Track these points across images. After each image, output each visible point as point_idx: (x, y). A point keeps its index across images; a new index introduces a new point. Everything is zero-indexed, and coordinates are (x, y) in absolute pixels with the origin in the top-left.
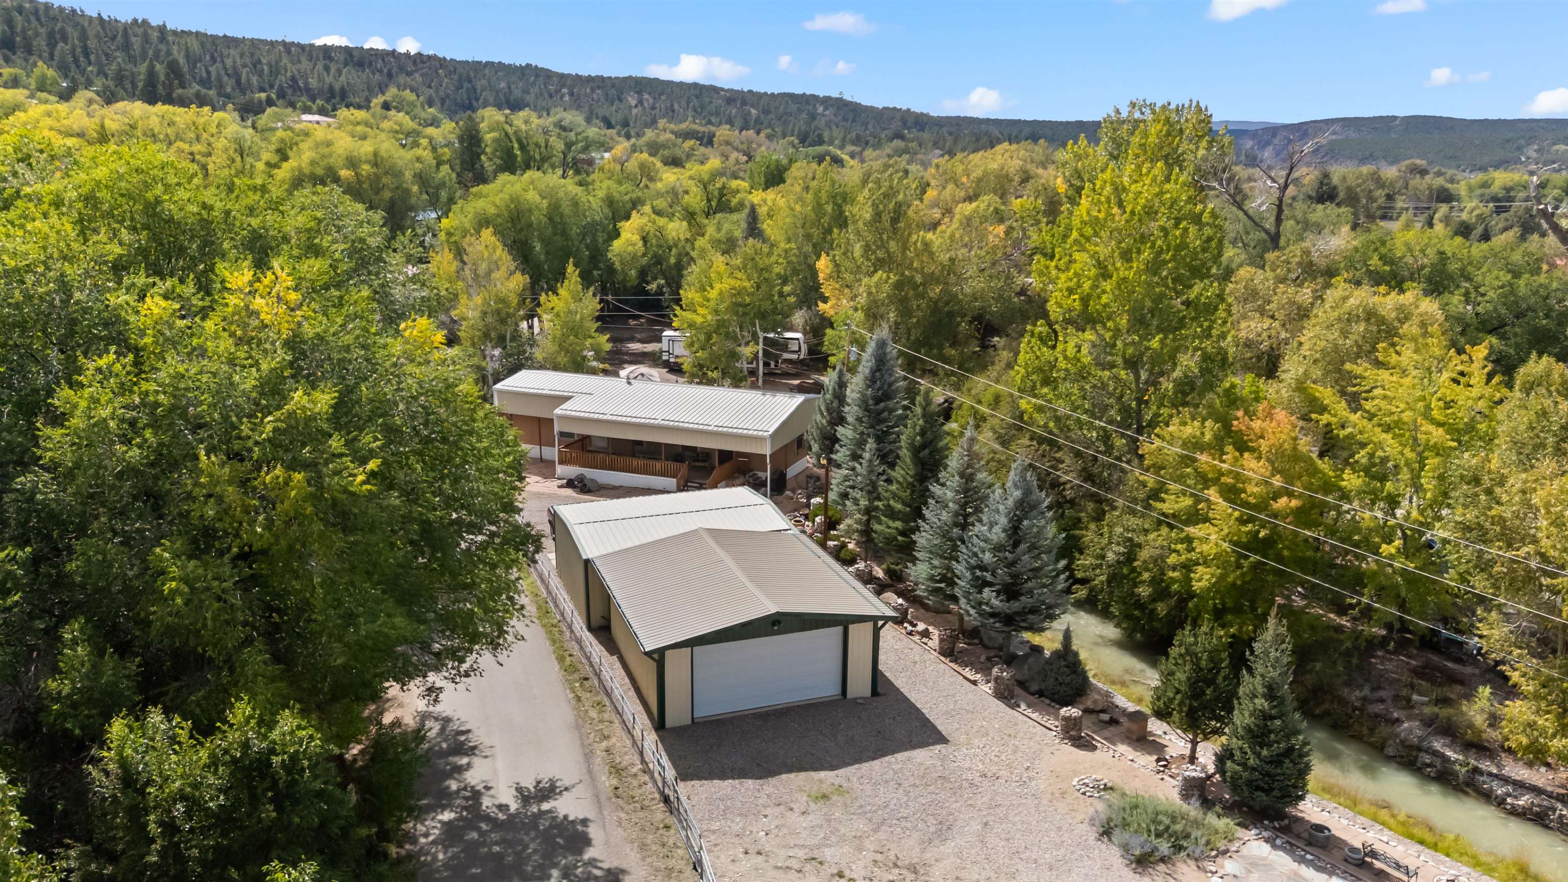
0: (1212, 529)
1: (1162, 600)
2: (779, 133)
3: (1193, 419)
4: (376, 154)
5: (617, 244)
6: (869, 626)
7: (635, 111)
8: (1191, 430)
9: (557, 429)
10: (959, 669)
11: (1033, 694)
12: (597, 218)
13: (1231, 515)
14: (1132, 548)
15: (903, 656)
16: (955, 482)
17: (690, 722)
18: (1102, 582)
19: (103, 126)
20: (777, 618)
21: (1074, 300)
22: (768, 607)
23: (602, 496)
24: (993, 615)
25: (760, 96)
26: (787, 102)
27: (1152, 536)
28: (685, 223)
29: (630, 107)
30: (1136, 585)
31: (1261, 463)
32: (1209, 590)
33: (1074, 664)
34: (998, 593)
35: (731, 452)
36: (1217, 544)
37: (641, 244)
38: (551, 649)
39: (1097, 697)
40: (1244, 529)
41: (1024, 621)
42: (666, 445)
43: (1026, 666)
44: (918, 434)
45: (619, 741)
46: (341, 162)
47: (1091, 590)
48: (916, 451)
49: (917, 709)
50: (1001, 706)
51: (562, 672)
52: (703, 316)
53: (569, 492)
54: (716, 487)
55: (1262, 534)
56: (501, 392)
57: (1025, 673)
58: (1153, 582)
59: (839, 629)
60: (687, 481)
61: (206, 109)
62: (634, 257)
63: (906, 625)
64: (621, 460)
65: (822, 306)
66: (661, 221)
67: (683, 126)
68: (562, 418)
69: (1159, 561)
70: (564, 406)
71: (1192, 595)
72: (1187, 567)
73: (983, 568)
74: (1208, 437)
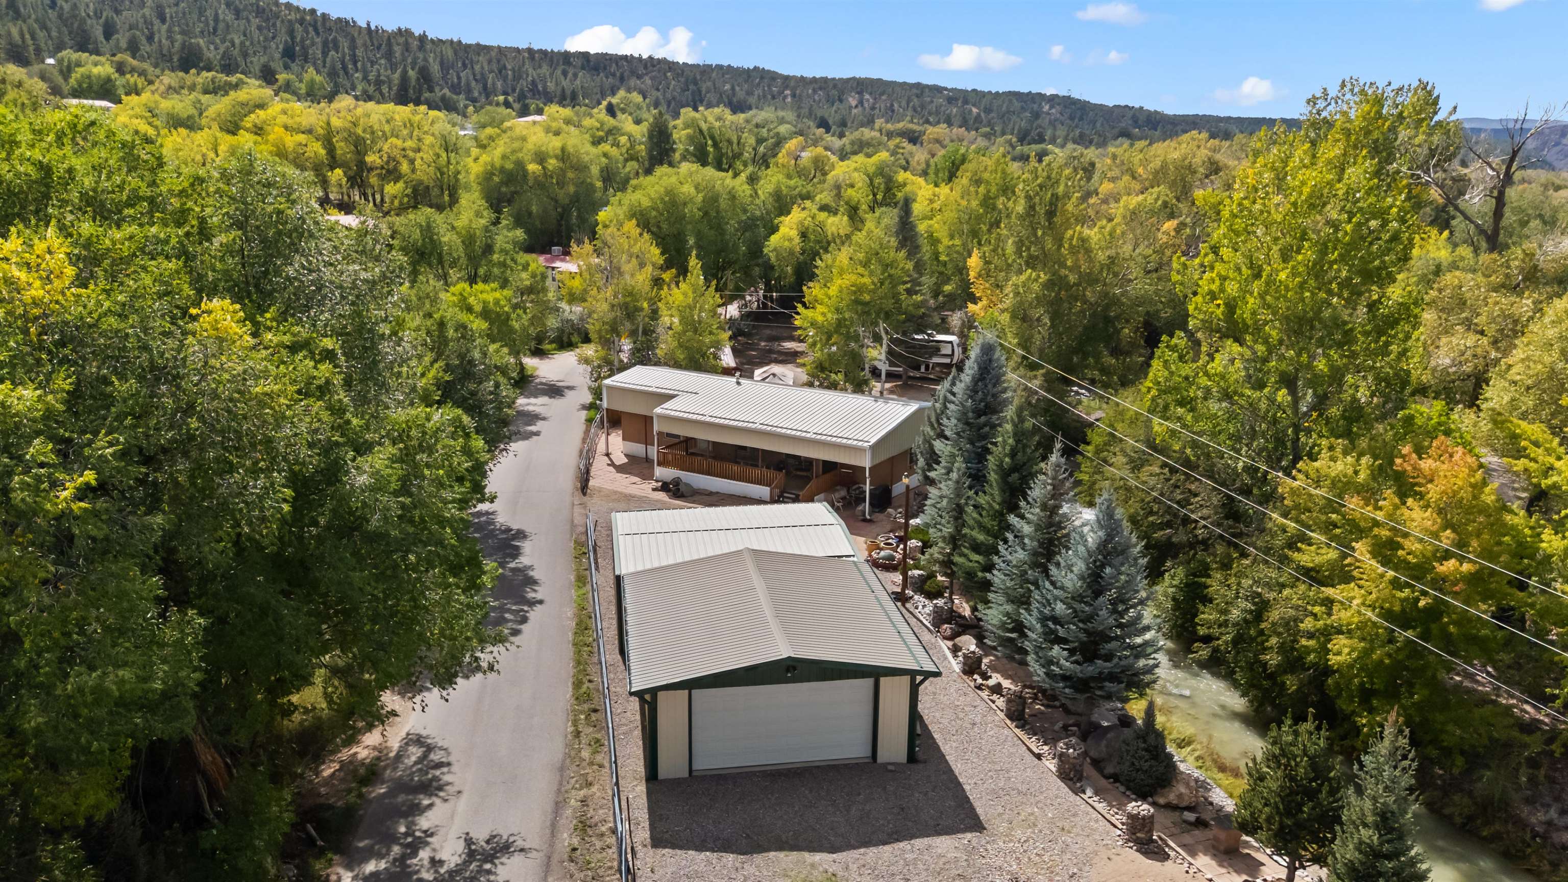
0: (1357, 592)
1: (1292, 672)
2: (998, 133)
3: (1345, 453)
4: (563, 149)
5: (774, 239)
6: (906, 679)
7: (854, 111)
8: (1342, 466)
9: (656, 428)
10: (1025, 737)
11: (1107, 777)
12: (758, 213)
13: (1382, 576)
14: (1261, 607)
15: (961, 715)
16: (1034, 513)
17: (686, 775)
18: (1226, 643)
19: (328, 124)
20: (791, 663)
21: (1219, 305)
22: (782, 651)
23: (693, 502)
24: (1065, 678)
25: (983, 94)
26: (1010, 101)
27: (1286, 592)
28: (846, 218)
29: (851, 107)
30: (1265, 650)
31: (1428, 514)
32: (1351, 666)
33: (1156, 747)
34: (1072, 652)
35: (836, 463)
36: (1359, 612)
37: (797, 240)
38: (572, 671)
39: (1183, 789)
40: (1399, 594)
41: (1101, 688)
42: (763, 450)
43: (1104, 742)
44: (1006, 455)
45: (600, 791)
46: (527, 158)
47: (1216, 650)
48: (1005, 474)
49: (959, 784)
50: (1064, 789)
51: (573, 701)
52: (823, 314)
53: (662, 496)
54: (812, 500)
55: (1422, 604)
56: (610, 388)
57: (1099, 749)
58: (1282, 649)
59: (870, 682)
60: (783, 492)
61: (423, 108)
62: (791, 253)
63: (976, 676)
64: (717, 465)
65: (971, 307)
66: (823, 215)
67: (900, 125)
68: (662, 417)
69: (1290, 625)
70: (666, 405)
71: (1328, 671)
72: (1327, 634)
73: (1056, 620)
74: (1362, 477)
